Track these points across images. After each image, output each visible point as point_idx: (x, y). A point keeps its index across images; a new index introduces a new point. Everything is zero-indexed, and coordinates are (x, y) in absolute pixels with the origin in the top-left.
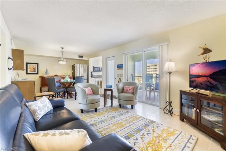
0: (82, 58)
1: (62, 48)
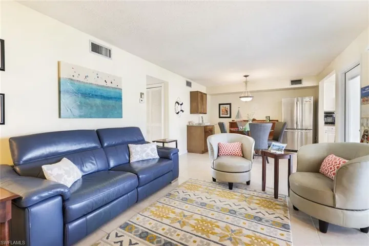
0: (301, 83)
1: (246, 76)
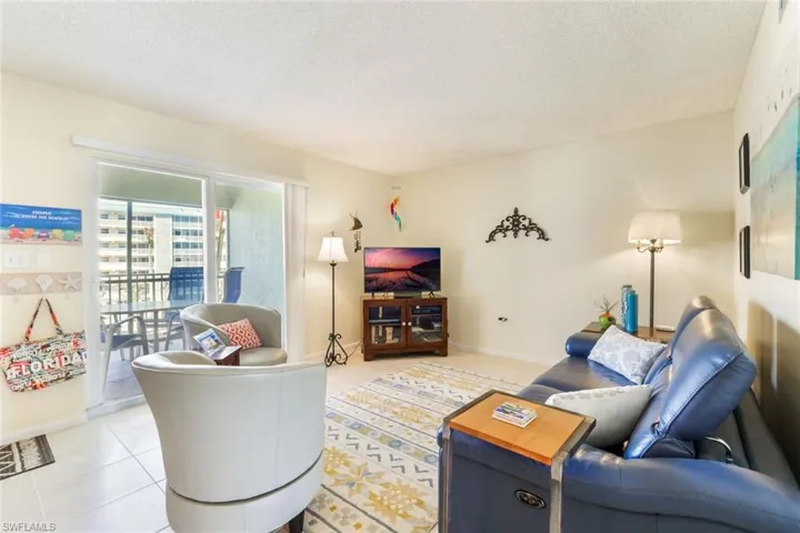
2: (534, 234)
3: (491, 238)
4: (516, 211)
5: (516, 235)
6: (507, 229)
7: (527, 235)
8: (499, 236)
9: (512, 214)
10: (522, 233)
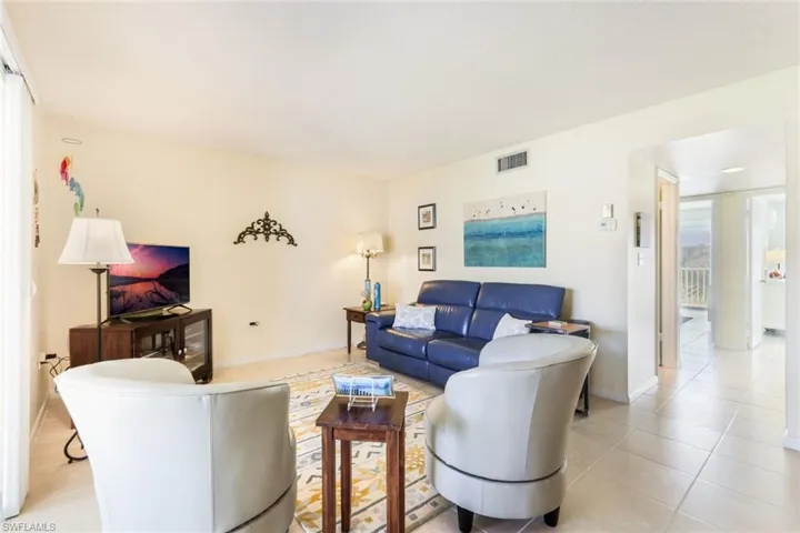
2: (284, 240)
3: (240, 239)
4: (267, 215)
5: (267, 239)
6: (258, 232)
7: (278, 240)
8: (249, 238)
9: (263, 217)
10: (273, 237)
